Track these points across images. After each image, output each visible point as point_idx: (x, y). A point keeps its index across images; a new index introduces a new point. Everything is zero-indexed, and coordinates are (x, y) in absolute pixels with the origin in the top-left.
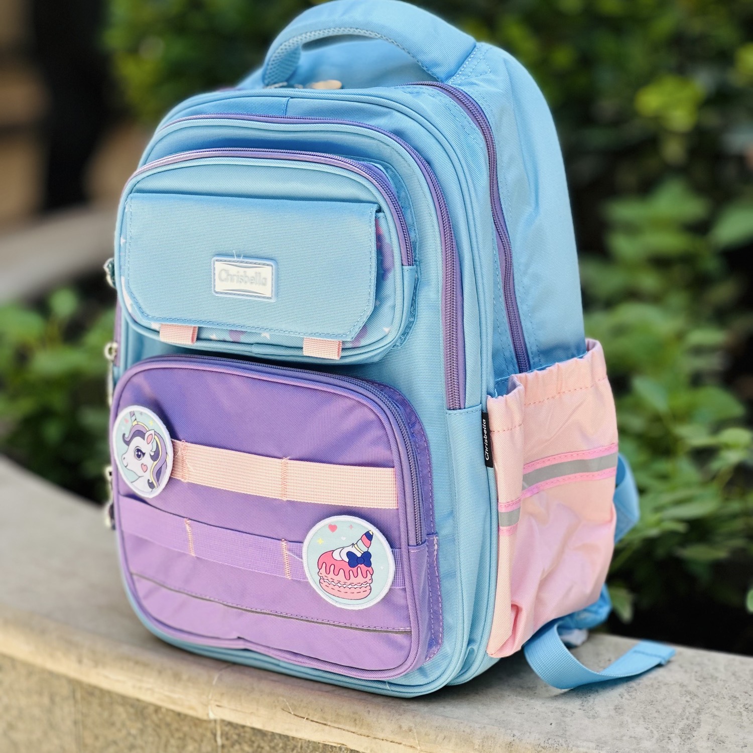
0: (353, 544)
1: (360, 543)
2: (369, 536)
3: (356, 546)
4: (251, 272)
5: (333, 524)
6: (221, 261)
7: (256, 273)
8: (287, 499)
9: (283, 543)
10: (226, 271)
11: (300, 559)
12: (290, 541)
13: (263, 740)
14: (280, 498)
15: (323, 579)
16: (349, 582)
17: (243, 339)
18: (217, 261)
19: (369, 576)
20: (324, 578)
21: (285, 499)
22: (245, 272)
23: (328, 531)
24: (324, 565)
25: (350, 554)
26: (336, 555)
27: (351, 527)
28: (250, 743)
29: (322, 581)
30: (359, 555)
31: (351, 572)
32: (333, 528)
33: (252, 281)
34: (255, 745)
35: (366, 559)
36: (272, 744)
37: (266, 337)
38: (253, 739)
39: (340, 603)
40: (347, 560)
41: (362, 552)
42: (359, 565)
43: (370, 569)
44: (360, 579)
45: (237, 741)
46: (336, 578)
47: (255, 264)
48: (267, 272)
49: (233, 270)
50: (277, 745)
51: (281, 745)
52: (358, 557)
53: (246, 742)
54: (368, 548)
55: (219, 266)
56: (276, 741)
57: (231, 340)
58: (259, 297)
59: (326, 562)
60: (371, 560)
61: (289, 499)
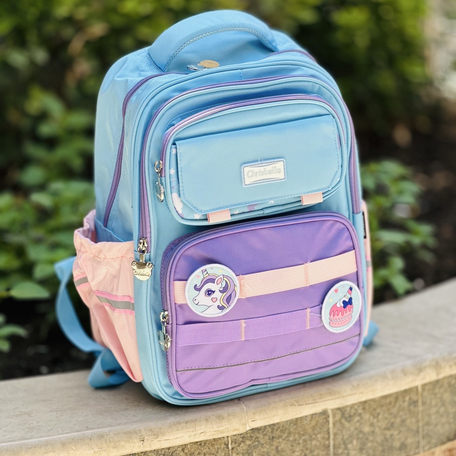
0: (345, 296)
1: (348, 294)
2: (351, 289)
3: (346, 296)
4: (269, 168)
5: (336, 289)
6: (247, 166)
7: (273, 167)
9: (308, 310)
10: (252, 171)
11: (321, 316)
12: (311, 308)
13: (259, 433)
14: (306, 286)
16: (343, 317)
17: (256, 208)
18: (245, 167)
19: (351, 309)
20: (332, 319)
21: (308, 285)
22: (265, 168)
23: (335, 293)
24: (332, 313)
25: (344, 302)
26: (338, 306)
27: (343, 287)
28: (250, 439)
29: (331, 322)
30: (347, 300)
31: (344, 311)
32: (336, 291)
33: (270, 172)
34: (254, 438)
35: (350, 301)
36: (265, 433)
37: (272, 203)
38: (252, 435)
39: (338, 330)
40: (342, 305)
41: (349, 299)
42: (348, 306)
43: (352, 306)
44: (348, 313)
45: (242, 441)
46: (338, 318)
47: (271, 162)
48: (280, 165)
49: (256, 169)
50: (268, 431)
51: (270, 431)
52: (347, 302)
53: (248, 439)
54: (351, 295)
55: (247, 169)
56: (267, 430)
57: (248, 211)
58: (275, 180)
59: (334, 311)
60: (352, 301)
61: (310, 285)
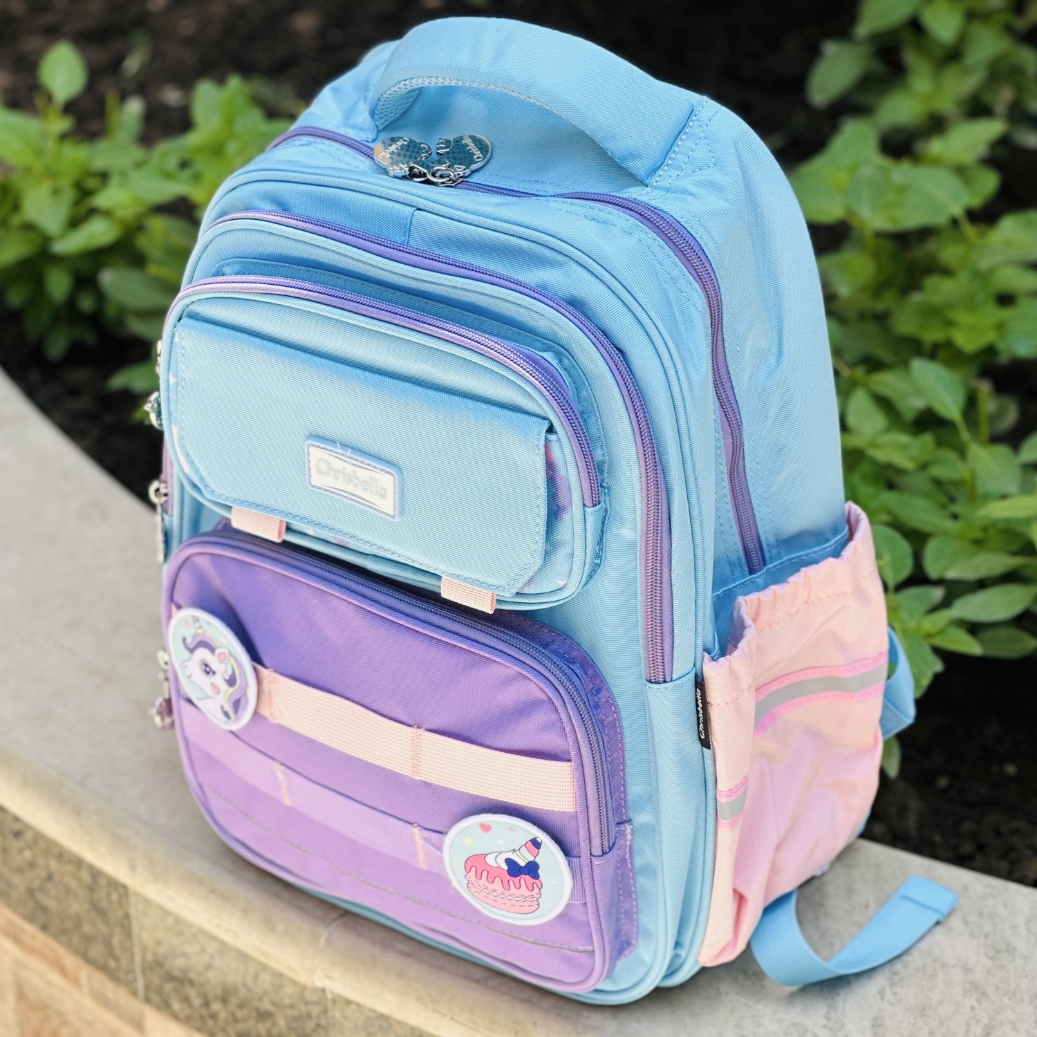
0: (514, 850)
1: (524, 850)
2: (536, 843)
4: (363, 474)
5: (486, 824)
6: (319, 447)
7: (371, 478)
8: (420, 778)
9: (415, 828)
10: (328, 462)
11: (439, 853)
12: (425, 829)
14: (410, 776)
15: (472, 884)
16: (508, 893)
18: (312, 445)
19: (536, 890)
20: (474, 883)
21: (418, 778)
22: (355, 471)
23: (480, 831)
24: (474, 869)
25: (509, 862)
26: (490, 860)
27: (511, 830)
29: (470, 885)
30: (522, 864)
31: (511, 882)
32: (486, 828)
33: (365, 486)
35: (532, 869)
39: (496, 914)
40: (506, 868)
41: (527, 862)
42: (522, 876)
43: (537, 881)
44: (525, 891)
46: (490, 886)
47: (369, 465)
48: (387, 481)
49: (336, 463)
52: (521, 867)
54: (535, 857)
55: (316, 453)
57: (336, 543)
58: (375, 509)
59: (476, 864)
60: (539, 871)
61: (423, 779)
